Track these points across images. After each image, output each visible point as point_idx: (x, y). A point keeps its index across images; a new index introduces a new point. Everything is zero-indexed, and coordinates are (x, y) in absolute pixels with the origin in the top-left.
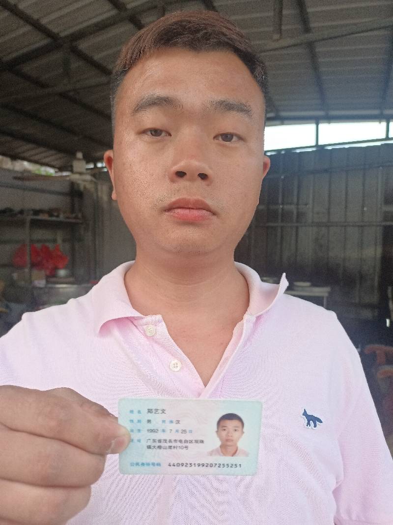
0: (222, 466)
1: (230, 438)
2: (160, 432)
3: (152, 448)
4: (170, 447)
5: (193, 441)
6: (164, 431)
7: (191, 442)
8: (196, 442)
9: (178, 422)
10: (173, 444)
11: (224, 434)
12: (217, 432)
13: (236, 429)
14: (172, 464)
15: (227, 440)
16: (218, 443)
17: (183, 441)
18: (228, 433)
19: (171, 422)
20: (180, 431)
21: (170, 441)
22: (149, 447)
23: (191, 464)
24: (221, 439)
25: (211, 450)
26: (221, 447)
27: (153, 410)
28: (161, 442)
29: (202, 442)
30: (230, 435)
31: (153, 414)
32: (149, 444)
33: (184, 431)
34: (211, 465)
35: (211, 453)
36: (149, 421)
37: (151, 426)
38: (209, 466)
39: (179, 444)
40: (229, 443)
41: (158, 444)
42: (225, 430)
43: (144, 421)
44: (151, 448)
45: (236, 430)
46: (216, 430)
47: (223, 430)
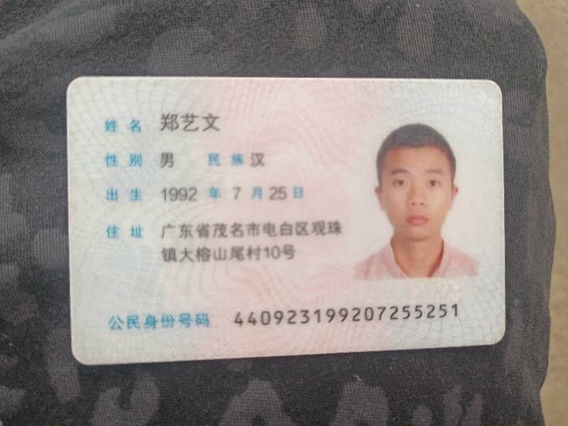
0: (400, 314)
1: (419, 211)
2: (202, 197)
3: (179, 256)
4: (237, 253)
5: (309, 228)
6: (214, 193)
7: (301, 229)
8: (319, 228)
9: (258, 159)
10: (247, 241)
11: (399, 195)
12: (379, 190)
13: (435, 177)
14: (244, 317)
16: (383, 231)
17: (278, 229)
18: (412, 193)
19: (238, 159)
20: (267, 193)
21: (236, 229)
22: (169, 255)
23: (305, 312)
24: (392, 216)
25: (363, 257)
26: (393, 243)
27: (180, 120)
28: (207, 235)
29: (336, 228)
30: (417, 200)
31: (180, 131)
32: (168, 243)
33: (278, 193)
34: (369, 314)
35: (365, 270)
36: (167, 159)
37: (172, 178)
38: (362, 316)
39: (263, 240)
40: (417, 231)
41: (197, 242)
42: (401, 183)
43: (151, 159)
44: (175, 259)
45: (433, 183)
46: (377, 184)
47: (394, 183)
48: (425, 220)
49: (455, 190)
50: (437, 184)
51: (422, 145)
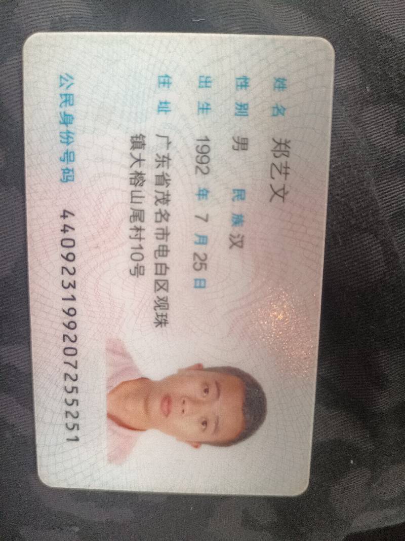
0: (70, 384)
1: (176, 408)
2: (200, 181)
3: (136, 153)
5: (162, 294)
6: (203, 194)
8: (162, 304)
9: (237, 243)
10: (150, 226)
11: (193, 388)
12: (199, 367)
14: (69, 221)
15: (167, 399)
16: (156, 371)
17: (161, 260)
18: (195, 402)
19: (238, 220)
20: (201, 250)
21: (164, 216)
26: (144, 380)
27: (283, 159)
28: (158, 184)
29: (162, 321)
30: (188, 407)
31: (272, 159)
32: (151, 141)
36: (242, 144)
37: (221, 149)
38: (68, 344)
39: (150, 244)
42: (206, 391)
43: (243, 128)
44: (133, 148)
45: (205, 423)
47: (206, 384)
48: (167, 413)
49: (197, 445)
50: (204, 427)
51: (244, 414)
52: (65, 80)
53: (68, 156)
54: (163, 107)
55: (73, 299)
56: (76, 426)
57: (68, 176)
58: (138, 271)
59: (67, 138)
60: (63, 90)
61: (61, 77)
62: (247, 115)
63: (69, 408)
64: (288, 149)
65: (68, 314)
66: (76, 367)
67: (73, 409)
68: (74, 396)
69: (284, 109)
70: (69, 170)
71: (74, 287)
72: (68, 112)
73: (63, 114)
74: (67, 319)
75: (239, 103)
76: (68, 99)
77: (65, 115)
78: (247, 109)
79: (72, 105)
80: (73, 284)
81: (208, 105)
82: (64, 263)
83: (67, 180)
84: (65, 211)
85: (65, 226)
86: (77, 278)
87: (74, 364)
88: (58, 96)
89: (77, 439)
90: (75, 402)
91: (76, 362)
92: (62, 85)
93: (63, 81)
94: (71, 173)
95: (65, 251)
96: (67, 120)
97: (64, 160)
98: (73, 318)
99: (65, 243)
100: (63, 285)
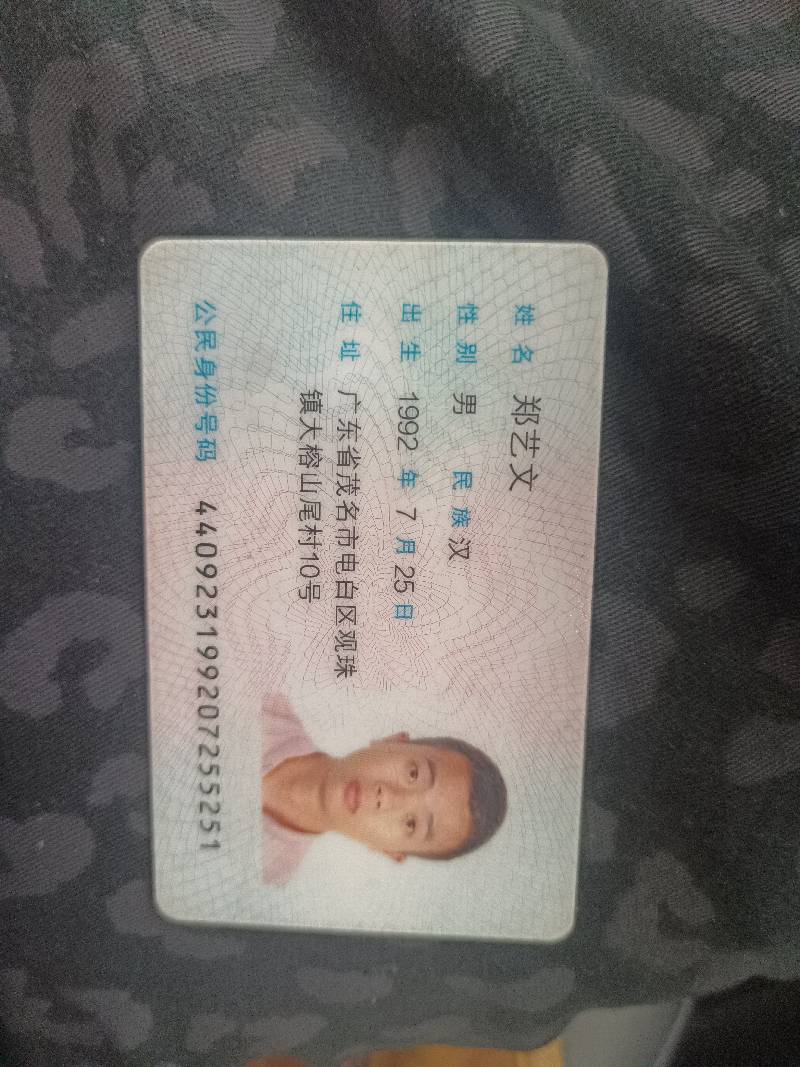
0: (207, 761)
2: (402, 459)
3: (309, 418)
4: (310, 511)
5: (347, 627)
6: (409, 478)
7: (347, 614)
8: (347, 641)
9: (460, 551)
10: (329, 525)
11: (393, 770)
12: (403, 738)
14: (209, 517)
17: (347, 576)
18: (396, 790)
19: (461, 517)
20: (404, 562)
21: (349, 511)
22: (311, 402)
23: (214, 613)
26: (318, 756)
27: (530, 427)
28: (343, 463)
29: (346, 669)
30: (386, 798)
31: (512, 426)
32: (331, 400)
33: (405, 581)
34: (208, 712)
36: (468, 404)
37: (436, 410)
38: (205, 700)
39: (330, 553)
40: (337, 795)
41: (329, 450)
42: (414, 774)
43: (469, 378)
44: (304, 410)
45: (412, 824)
47: (413, 763)
48: (354, 809)
49: (400, 857)
50: (410, 830)
51: (472, 810)
52: (203, 310)
53: (208, 423)
54: (349, 350)
55: (214, 633)
56: (214, 826)
57: (207, 451)
58: (310, 593)
59: (206, 396)
60: (200, 326)
61: (197, 306)
62: (475, 362)
63: (205, 798)
64: (536, 412)
65: (205, 655)
66: (216, 735)
67: (212, 799)
68: (213, 778)
69: (531, 352)
70: (209, 443)
71: (215, 616)
72: (208, 358)
73: (199, 361)
74: (204, 664)
75: (463, 343)
76: (207, 339)
77: (203, 361)
78: (474, 353)
79: (214, 347)
80: (212, 610)
81: (415, 346)
82: (200, 579)
83: (206, 458)
84: (202, 503)
85: (202, 525)
86: (220, 602)
87: (213, 730)
88: (194, 335)
89: (216, 845)
90: (214, 788)
91: (217, 728)
92: (198, 318)
93: (201, 312)
94: (211, 448)
95: (202, 563)
96: (205, 368)
97: (201, 429)
98: (213, 662)
99: (202, 550)
100: (198, 613)
